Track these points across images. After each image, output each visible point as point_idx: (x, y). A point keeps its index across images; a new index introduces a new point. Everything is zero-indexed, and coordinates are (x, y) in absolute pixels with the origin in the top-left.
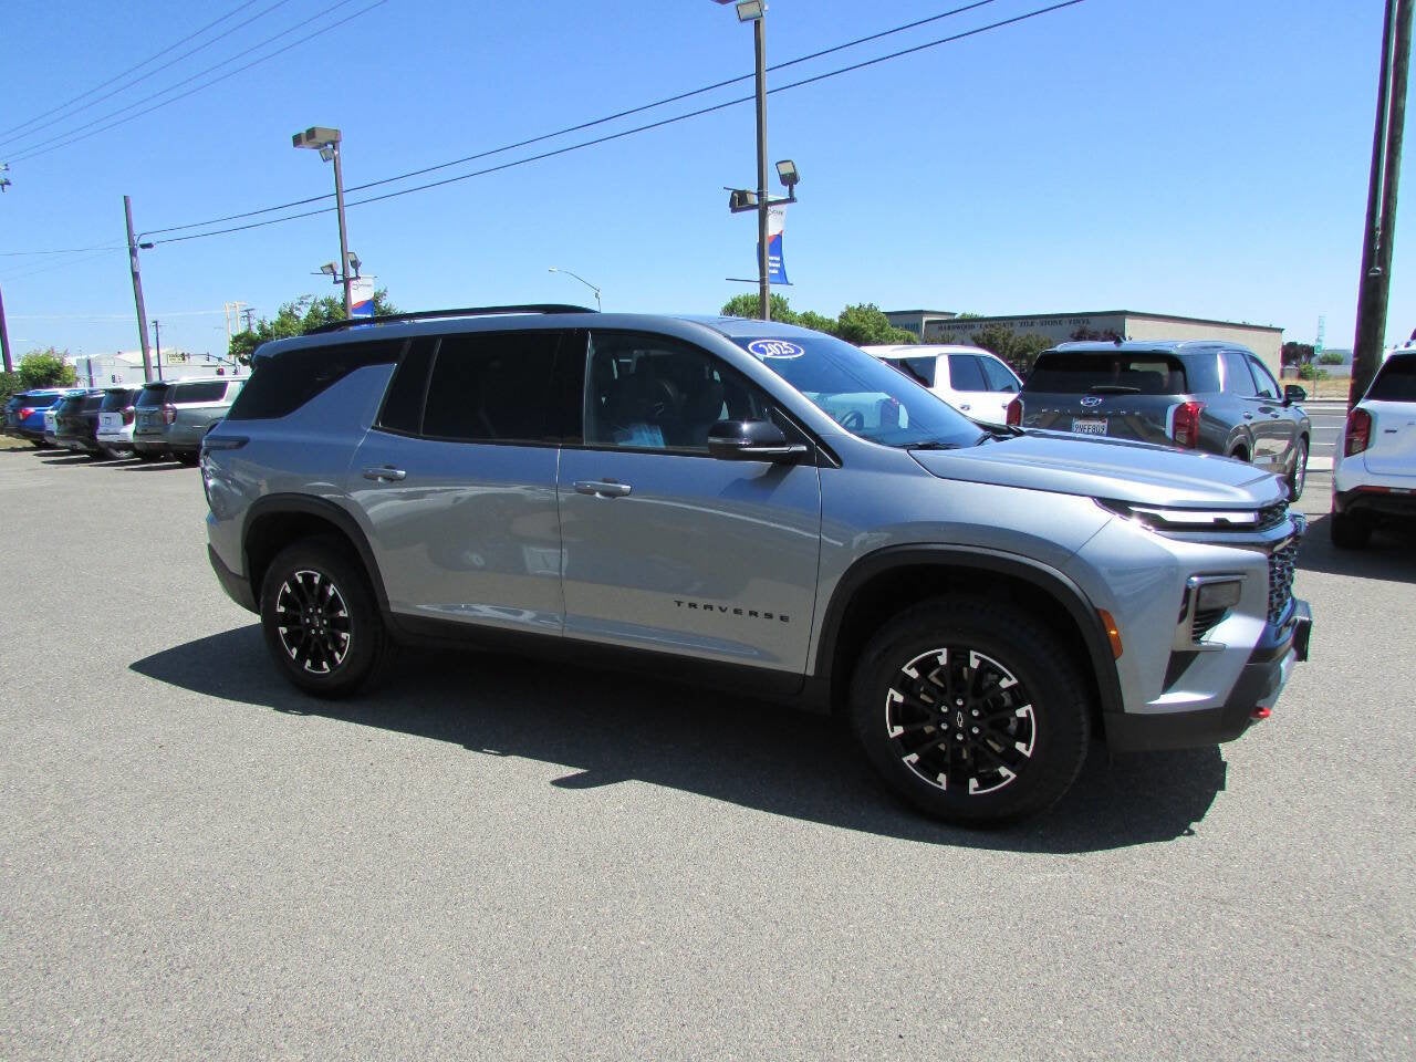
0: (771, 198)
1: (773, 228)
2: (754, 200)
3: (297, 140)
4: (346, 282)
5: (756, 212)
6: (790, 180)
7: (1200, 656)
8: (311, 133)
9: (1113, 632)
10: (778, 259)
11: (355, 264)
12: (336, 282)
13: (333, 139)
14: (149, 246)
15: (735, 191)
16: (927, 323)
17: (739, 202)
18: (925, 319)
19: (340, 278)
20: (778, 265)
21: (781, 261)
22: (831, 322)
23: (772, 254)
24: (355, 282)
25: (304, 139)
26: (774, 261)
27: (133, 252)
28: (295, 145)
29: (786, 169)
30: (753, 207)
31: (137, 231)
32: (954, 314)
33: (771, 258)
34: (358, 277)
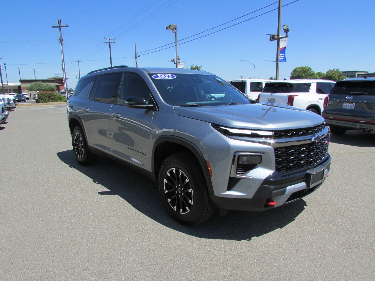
0: (281, 36)
1: (282, 45)
2: (276, 37)
3: (167, 28)
4: (177, 64)
5: (276, 41)
6: (286, 31)
7: (241, 180)
8: (170, 26)
9: (210, 168)
10: (283, 55)
11: (179, 59)
12: (175, 64)
13: (175, 27)
14: (139, 56)
15: (271, 35)
16: (358, 75)
17: (272, 38)
18: (357, 74)
19: (175, 63)
20: (283, 57)
21: (285, 55)
22: (324, 74)
23: (281, 53)
24: (179, 64)
25: (168, 28)
26: (282, 55)
27: (136, 58)
28: (166, 29)
29: (285, 28)
30: (276, 39)
31: (137, 52)
32: (368, 72)
33: (280, 54)
34: (179, 63)
